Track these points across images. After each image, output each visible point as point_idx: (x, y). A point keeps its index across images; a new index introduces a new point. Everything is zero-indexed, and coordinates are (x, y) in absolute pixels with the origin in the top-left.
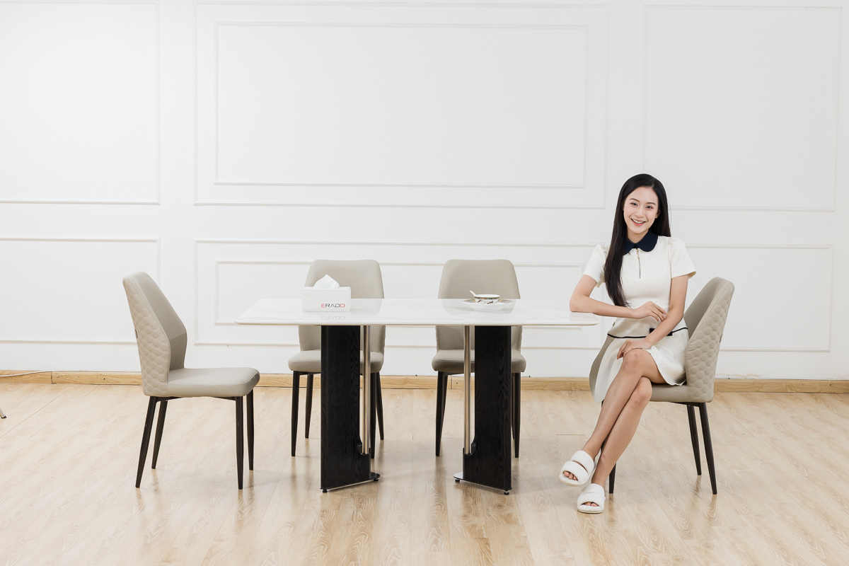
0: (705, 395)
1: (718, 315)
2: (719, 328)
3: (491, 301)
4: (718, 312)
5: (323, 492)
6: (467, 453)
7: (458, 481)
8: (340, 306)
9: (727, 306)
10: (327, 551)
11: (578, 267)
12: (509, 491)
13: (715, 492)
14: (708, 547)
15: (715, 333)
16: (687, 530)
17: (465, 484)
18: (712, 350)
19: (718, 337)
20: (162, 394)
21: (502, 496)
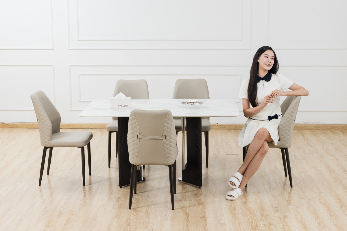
0: (287, 145)
1: (293, 110)
2: (294, 115)
3: (193, 103)
4: (293, 109)
5: (120, 187)
6: (183, 169)
7: (179, 181)
8: (126, 106)
9: (298, 105)
10: (118, 220)
11: (239, 75)
12: (201, 187)
13: (291, 186)
14: (285, 217)
15: (292, 117)
16: (277, 208)
17: (182, 183)
18: (291, 125)
19: (294, 119)
20: (49, 146)
21: (198, 189)
